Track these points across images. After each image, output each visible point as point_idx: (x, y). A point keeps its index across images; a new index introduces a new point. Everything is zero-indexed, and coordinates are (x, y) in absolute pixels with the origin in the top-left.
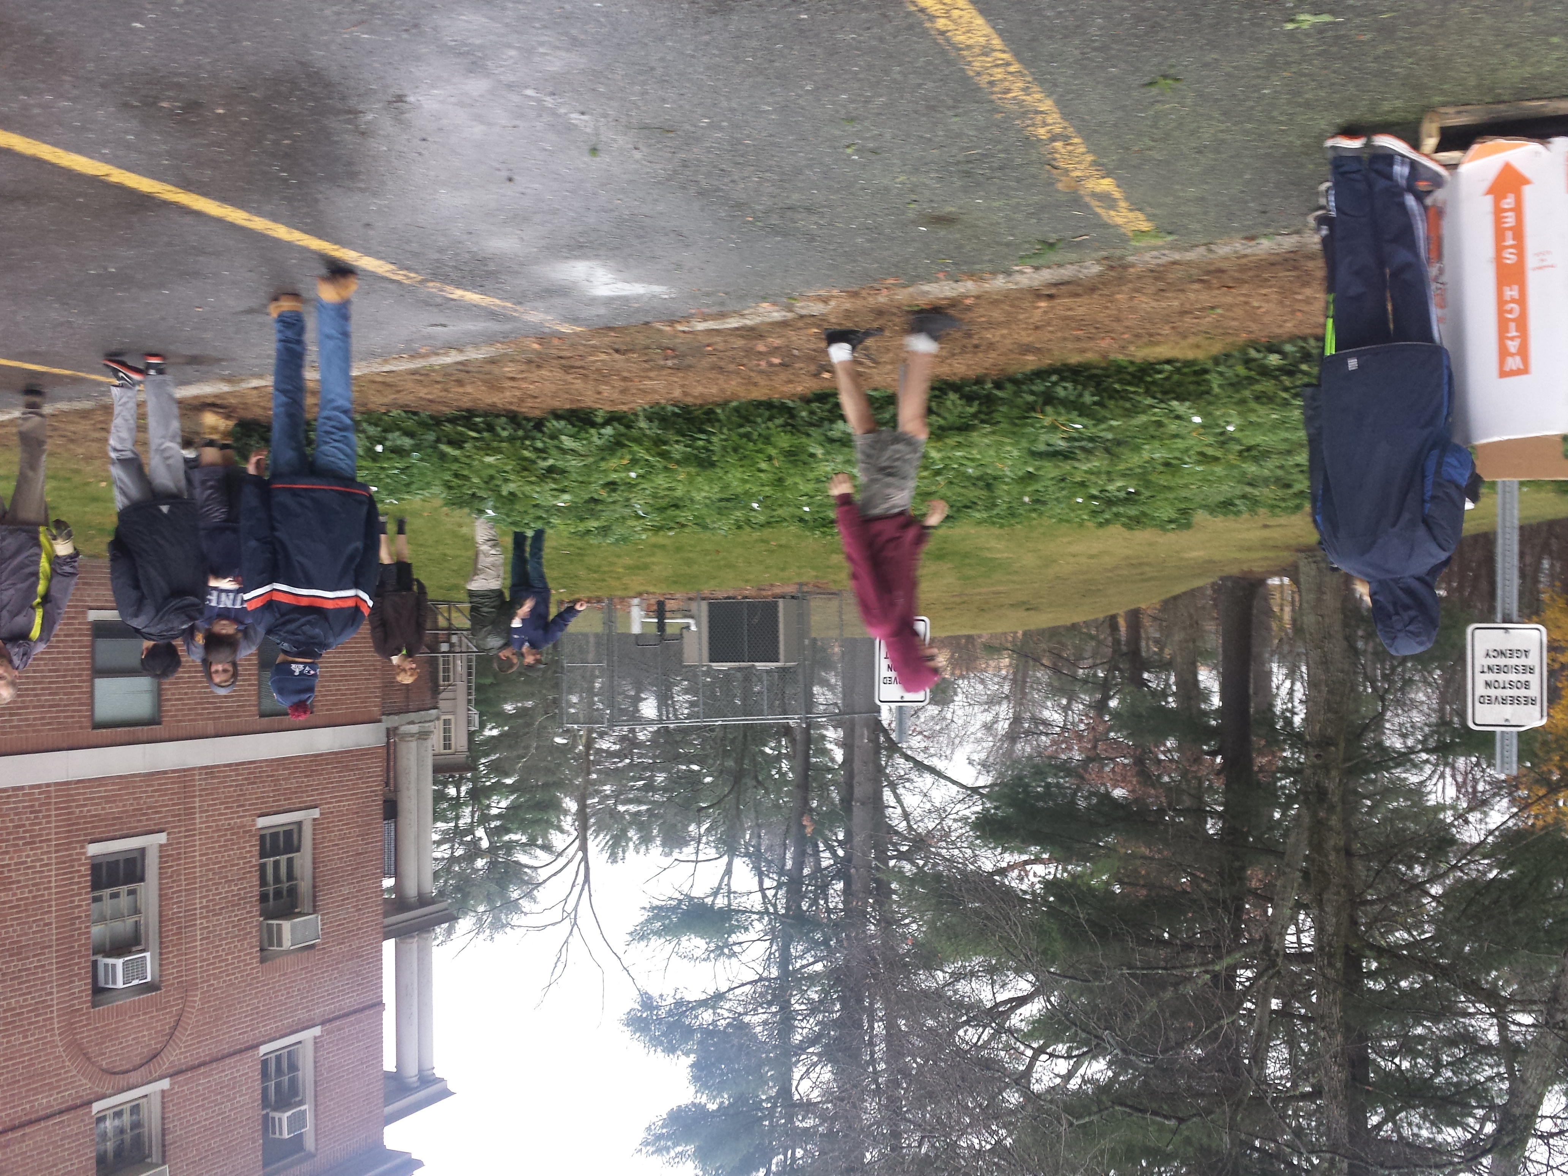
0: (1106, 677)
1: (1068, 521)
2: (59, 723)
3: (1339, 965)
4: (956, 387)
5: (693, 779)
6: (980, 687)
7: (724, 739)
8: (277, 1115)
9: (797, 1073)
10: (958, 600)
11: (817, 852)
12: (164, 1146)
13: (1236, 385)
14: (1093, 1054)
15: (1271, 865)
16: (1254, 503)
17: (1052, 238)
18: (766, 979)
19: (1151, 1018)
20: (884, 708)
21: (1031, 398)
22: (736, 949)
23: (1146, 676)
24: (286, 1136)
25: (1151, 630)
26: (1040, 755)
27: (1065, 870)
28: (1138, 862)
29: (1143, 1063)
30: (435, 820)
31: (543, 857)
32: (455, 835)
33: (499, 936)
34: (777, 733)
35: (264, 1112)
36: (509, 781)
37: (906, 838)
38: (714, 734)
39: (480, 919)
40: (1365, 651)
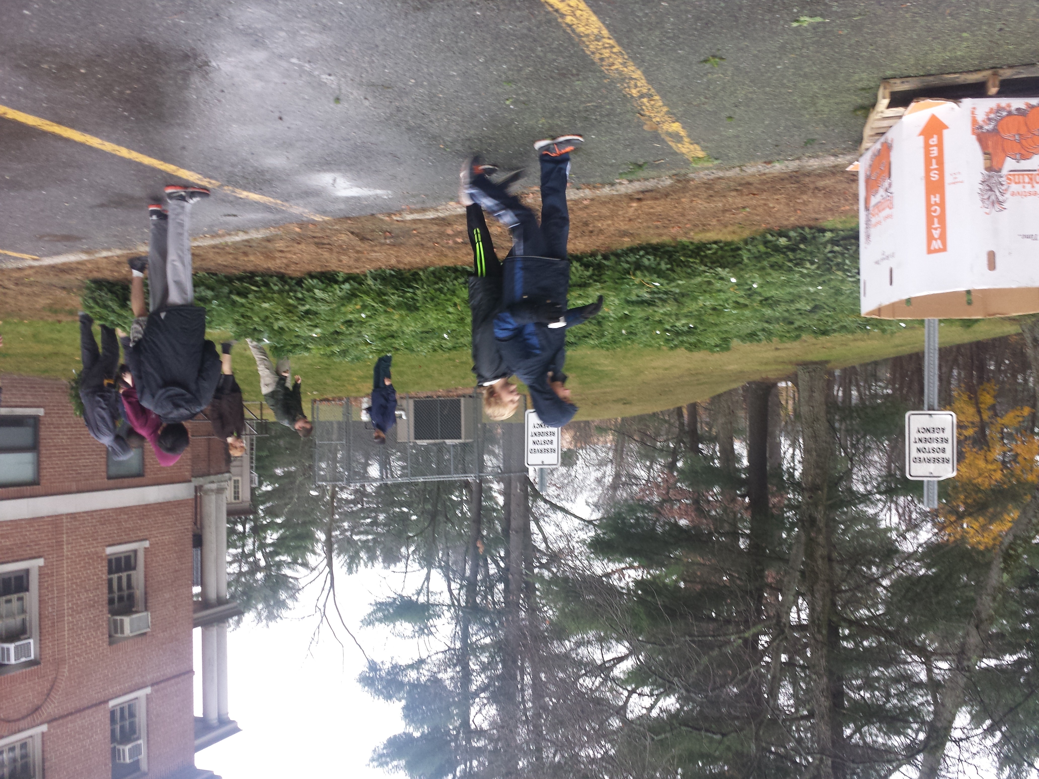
0: (675, 448)
1: (650, 346)
3: (824, 632)
4: (578, 258)
5: (404, 518)
6: (593, 454)
7: (424, 491)
8: (121, 747)
9: (473, 712)
10: (579, 397)
11: (486, 564)
12: (44, 770)
13: (758, 258)
14: (667, 693)
15: (780, 568)
16: (769, 334)
17: (641, 161)
18: (453, 649)
19: (704, 668)
20: (531, 469)
21: (626, 266)
22: (433, 629)
23: (700, 446)
24: (128, 761)
25: (704, 416)
26: (632, 498)
27: (648, 573)
28: (695, 567)
29: (699, 697)
30: (228, 547)
31: (303, 571)
32: (242, 558)
33: (272, 624)
34: (460, 486)
35: (112, 746)
36: (279, 521)
37: (545, 554)
38: (417, 488)
39: (259, 614)
40: (840, 429)
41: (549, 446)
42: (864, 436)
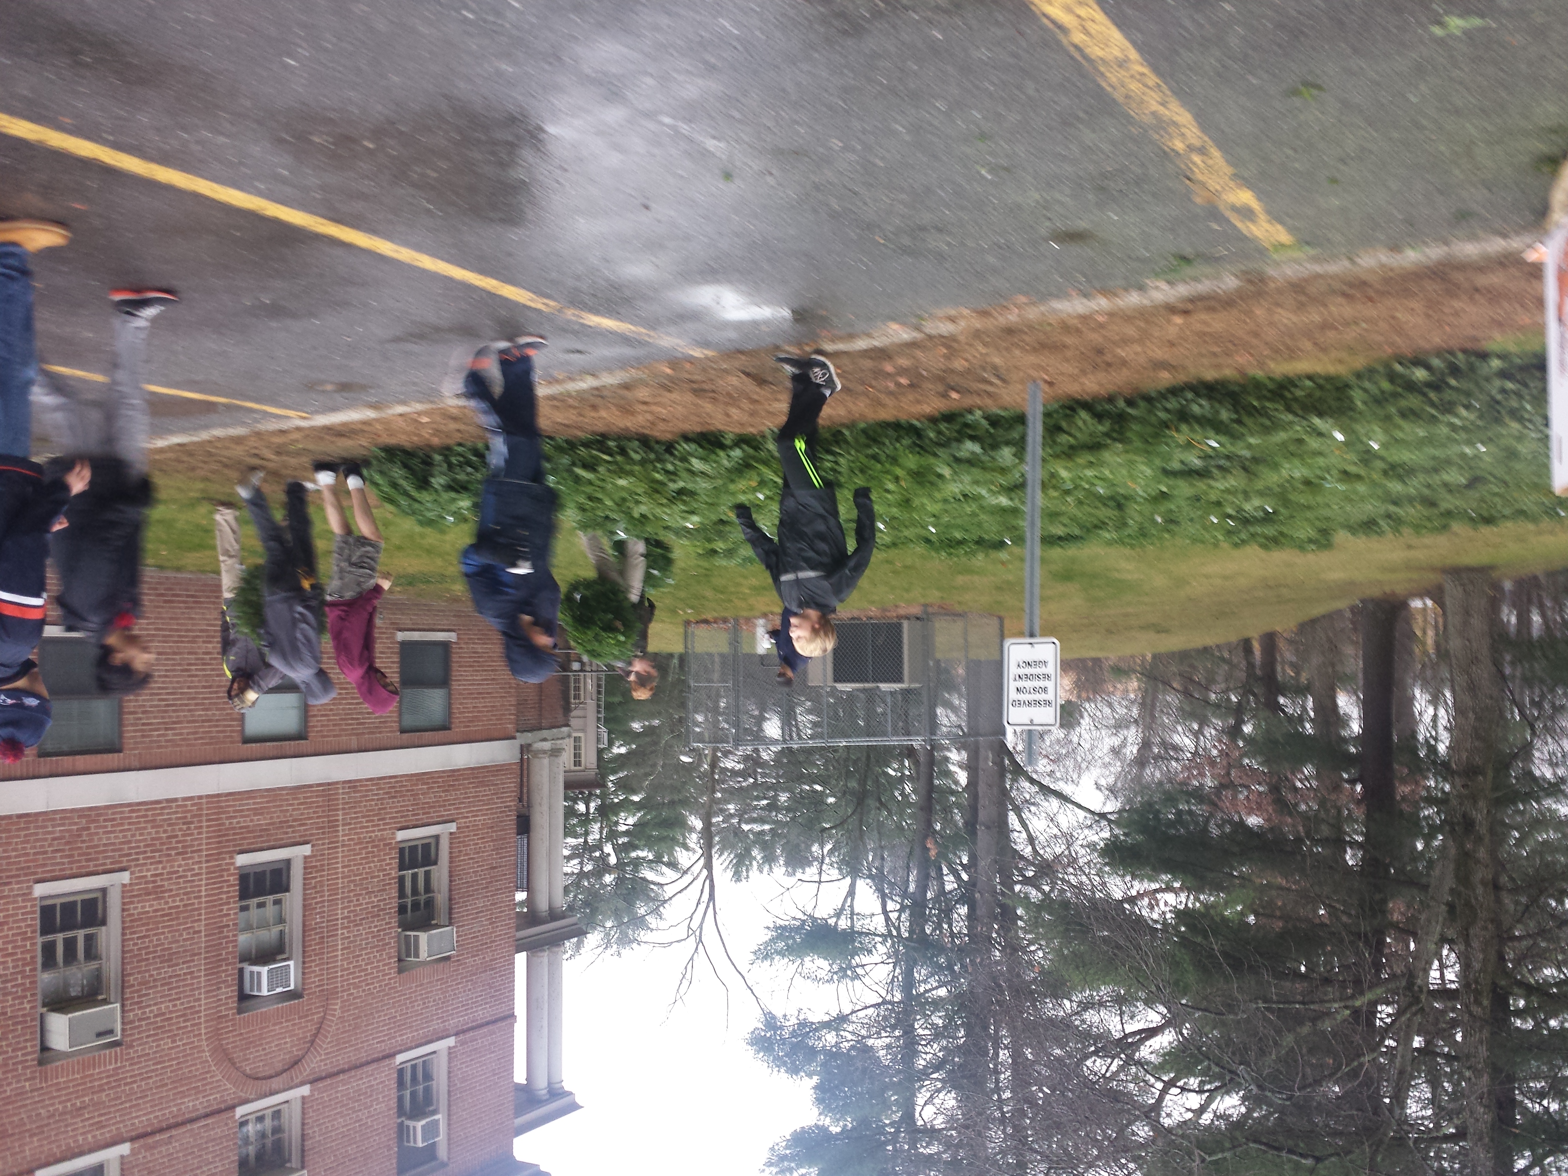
0: (1239, 702)
1: (1203, 542)
2: (212, 738)
3: (1486, 1002)
4: (1086, 406)
5: (817, 800)
6: (1107, 711)
7: (847, 760)
8: (411, 1123)
9: (920, 1100)
10: (1085, 621)
11: (940, 875)
12: (303, 1151)
13: (1380, 400)
14: (1226, 1089)
15: (1414, 898)
16: (1397, 522)
17: (1188, 251)
18: (890, 1003)
19: (1287, 1053)
20: (1009, 730)
21: (1162, 415)
22: (860, 971)
23: (1282, 700)
24: (420, 1144)
25: (1287, 654)
26: (1170, 781)
27: (1197, 899)
28: (1274, 893)
29: (1278, 1099)
30: (566, 835)
31: (670, 874)
32: (584, 851)
33: (626, 952)
34: (900, 754)
35: (399, 1120)
36: (636, 798)
37: (1033, 864)
38: (837, 755)
39: (607, 935)
40: (1514, 676)
41: (1041, 697)
42: (1552, 690)
